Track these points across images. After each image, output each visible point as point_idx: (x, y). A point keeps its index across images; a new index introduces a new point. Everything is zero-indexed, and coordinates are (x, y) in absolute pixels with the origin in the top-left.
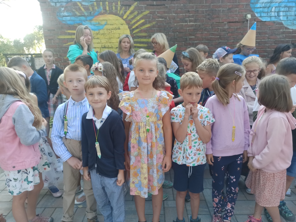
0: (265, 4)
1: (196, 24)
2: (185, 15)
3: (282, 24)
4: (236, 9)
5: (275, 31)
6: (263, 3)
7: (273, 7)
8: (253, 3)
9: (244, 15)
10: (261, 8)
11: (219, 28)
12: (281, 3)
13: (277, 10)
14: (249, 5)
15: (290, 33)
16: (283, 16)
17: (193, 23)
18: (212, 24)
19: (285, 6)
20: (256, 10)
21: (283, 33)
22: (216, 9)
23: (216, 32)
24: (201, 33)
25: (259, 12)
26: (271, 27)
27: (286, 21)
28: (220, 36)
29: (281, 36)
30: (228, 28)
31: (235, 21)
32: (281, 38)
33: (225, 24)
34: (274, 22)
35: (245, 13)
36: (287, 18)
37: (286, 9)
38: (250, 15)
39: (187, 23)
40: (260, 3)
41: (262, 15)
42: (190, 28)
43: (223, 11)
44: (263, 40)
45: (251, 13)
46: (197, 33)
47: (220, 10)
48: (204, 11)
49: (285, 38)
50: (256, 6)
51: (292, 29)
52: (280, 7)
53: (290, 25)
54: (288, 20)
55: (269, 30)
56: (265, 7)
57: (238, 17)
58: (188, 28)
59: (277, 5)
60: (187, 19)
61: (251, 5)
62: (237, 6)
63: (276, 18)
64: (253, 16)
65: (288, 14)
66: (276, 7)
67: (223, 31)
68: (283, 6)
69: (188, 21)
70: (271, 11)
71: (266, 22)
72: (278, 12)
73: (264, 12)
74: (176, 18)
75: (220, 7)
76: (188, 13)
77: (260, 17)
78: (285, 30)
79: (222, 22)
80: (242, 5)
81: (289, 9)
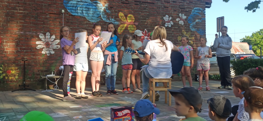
0: (73, 5)
1: (25, 12)
2: (16, 5)
3: (85, 18)
4: (54, 5)
5: (82, 22)
6: (72, 4)
7: (78, 7)
8: (65, 3)
9: (60, 10)
10: (70, 6)
11: (43, 17)
12: (83, 5)
13: (81, 9)
14: (63, 3)
15: (90, 24)
16: (86, 13)
17: (22, 12)
18: (37, 14)
19: (86, 7)
20: (68, 8)
21: (87, 24)
22: (40, 4)
23: (40, 19)
24: (29, 19)
25: (70, 9)
26: (79, 19)
27: (88, 17)
28: (44, 22)
29: (86, 26)
30: (49, 17)
31: (54, 13)
32: (86, 27)
33: (47, 14)
34: (80, 17)
35: (60, 9)
36: (88, 15)
37: (87, 9)
38: (64, 10)
39: (18, 11)
40: (70, 4)
41: (72, 11)
42: (20, 15)
43: (45, 5)
44: (74, 27)
45: (65, 9)
46: (26, 19)
47: (43, 5)
48: (30, 4)
49: (88, 27)
50: (67, 5)
51: (92, 22)
52: (83, 7)
53: (90, 19)
54: (89, 16)
55: (78, 21)
56: (74, 7)
57: (56, 11)
58: (18, 15)
59: (81, 6)
60: (17, 8)
61: (64, 4)
62: (55, 4)
63: (81, 14)
64: (66, 11)
65: (88, 12)
66: (80, 7)
67: (46, 19)
68: (84, 7)
69: (18, 10)
70: (77, 10)
71: (75, 16)
72: (82, 11)
73: (73, 10)
74: (8, 6)
75: (43, 3)
76: (18, 4)
77: (71, 12)
78: (87, 22)
79: (44, 13)
80: (58, 3)
81: (88, 9)
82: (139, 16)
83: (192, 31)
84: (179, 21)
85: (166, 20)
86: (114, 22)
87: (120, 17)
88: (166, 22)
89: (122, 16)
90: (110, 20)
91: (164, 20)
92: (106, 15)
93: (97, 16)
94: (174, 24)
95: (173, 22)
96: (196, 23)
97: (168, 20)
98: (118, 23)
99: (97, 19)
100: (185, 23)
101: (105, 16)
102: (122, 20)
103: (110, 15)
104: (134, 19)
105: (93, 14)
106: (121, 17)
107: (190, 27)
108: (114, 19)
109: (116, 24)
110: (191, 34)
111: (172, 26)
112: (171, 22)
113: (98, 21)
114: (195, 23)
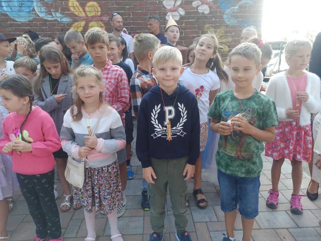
3: (7, 15)
15: (19, 25)
16: (6, 6)
27: (11, 13)
36: (11, 9)
51: (20, 22)
53: (16, 17)
54: (13, 12)
65: (11, 4)
82: (110, 4)
83: (227, 26)
84: (198, 7)
85: (168, 8)
86: (61, 18)
87: (72, 9)
88: (168, 10)
89: (75, 5)
90: (52, 15)
91: (164, 7)
92: (45, 7)
93: (28, 10)
94: (187, 13)
95: (185, 10)
96: (240, 7)
97: (173, 7)
98: (68, 20)
99: (29, 15)
100: (213, 10)
101: (43, 9)
102: (77, 14)
103: (52, 6)
104: (100, 9)
105: (20, 7)
106: (74, 9)
107: (225, 16)
108: (61, 13)
109: (66, 23)
110: (226, 32)
111: (182, 18)
112: (180, 9)
113: (31, 18)
114: (237, 7)
